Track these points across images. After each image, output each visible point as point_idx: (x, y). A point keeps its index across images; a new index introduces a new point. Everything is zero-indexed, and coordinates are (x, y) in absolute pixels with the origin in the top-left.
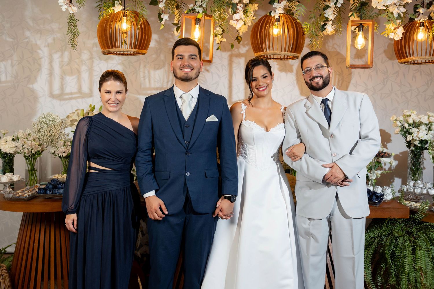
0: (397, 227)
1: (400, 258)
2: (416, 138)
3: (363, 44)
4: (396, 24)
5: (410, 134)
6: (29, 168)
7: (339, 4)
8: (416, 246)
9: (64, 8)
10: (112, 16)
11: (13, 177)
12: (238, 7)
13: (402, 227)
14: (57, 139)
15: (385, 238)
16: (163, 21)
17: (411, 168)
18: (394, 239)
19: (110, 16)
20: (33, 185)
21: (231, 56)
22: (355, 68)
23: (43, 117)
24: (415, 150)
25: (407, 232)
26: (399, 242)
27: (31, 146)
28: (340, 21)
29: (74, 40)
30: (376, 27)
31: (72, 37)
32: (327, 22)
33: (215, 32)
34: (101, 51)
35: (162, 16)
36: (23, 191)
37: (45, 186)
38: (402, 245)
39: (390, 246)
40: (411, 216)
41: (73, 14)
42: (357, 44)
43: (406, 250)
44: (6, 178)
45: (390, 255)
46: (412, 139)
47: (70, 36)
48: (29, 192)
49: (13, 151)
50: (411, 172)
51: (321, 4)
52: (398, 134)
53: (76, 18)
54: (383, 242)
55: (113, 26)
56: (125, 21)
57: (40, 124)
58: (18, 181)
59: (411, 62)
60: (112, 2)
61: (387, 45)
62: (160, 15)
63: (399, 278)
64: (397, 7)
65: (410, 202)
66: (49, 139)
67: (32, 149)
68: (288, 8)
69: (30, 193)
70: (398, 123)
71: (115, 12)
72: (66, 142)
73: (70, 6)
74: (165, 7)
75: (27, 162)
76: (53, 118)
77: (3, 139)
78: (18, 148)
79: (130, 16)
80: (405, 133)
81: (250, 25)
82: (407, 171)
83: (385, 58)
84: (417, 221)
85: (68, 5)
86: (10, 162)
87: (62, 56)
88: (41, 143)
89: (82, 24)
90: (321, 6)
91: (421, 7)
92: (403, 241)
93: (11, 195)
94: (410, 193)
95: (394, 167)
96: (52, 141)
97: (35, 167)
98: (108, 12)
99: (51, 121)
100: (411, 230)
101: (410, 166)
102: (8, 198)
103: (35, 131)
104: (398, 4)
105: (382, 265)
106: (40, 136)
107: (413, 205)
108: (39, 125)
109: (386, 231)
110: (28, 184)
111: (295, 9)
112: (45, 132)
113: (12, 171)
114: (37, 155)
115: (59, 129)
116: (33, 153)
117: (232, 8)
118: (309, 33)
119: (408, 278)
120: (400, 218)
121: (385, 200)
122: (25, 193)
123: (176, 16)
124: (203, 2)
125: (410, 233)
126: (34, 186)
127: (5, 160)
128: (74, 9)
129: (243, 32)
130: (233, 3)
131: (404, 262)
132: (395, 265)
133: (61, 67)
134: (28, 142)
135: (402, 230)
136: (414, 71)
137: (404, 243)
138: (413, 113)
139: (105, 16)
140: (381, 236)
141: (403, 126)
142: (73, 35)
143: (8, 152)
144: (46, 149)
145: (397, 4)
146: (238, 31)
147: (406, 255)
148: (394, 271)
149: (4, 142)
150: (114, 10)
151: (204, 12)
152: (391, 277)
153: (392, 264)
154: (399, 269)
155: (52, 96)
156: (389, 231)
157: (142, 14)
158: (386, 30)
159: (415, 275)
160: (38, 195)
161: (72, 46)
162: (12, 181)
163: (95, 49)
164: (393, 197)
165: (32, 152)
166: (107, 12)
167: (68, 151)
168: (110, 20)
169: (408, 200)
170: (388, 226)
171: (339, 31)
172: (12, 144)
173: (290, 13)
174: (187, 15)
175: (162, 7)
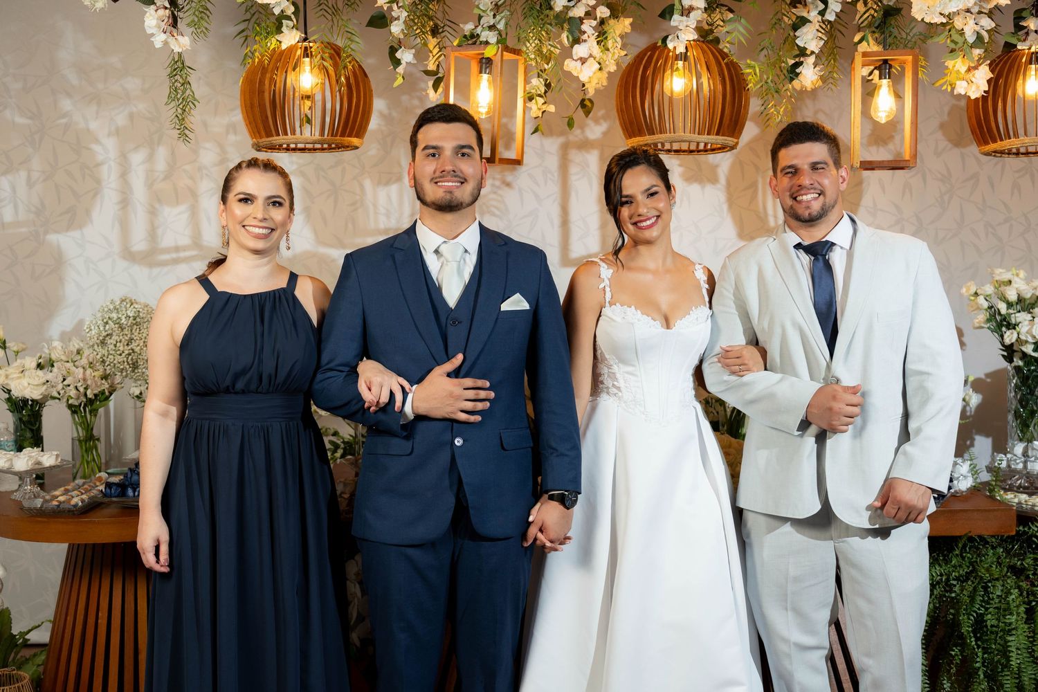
0: (986, 557)
1: (997, 633)
2: (1027, 337)
3: (891, 109)
4: (972, 59)
5: (1012, 326)
6: (81, 435)
7: (830, 13)
8: (1035, 601)
9: (159, 39)
10: (275, 57)
11: (42, 456)
12: (584, 27)
13: (999, 558)
15: (958, 584)
16: (400, 67)
17: (1015, 412)
18: (980, 587)
19: (272, 56)
20: (90, 477)
21: (565, 149)
22: (873, 169)
23: (112, 307)
24: (1025, 365)
25: (1012, 568)
26: (992, 593)
27: (85, 380)
28: (835, 55)
29: (183, 119)
30: (922, 67)
31: (180, 111)
32: (802, 59)
33: (527, 89)
34: (251, 143)
35: (398, 55)
36: (67, 491)
37: (122, 477)
38: (1000, 602)
39: (972, 604)
40: (1021, 528)
41: (180, 54)
42: (876, 110)
43: (1011, 614)
44: (24, 460)
45: (972, 626)
46: (1017, 340)
47: (174, 110)
48: (82, 494)
49: (41, 395)
50: (1017, 420)
51: (786, 13)
52: (983, 328)
53: (187, 63)
54: (953, 595)
55: (278, 81)
56: (308, 68)
57: (105, 326)
58: (54, 466)
59: (1010, 150)
60: (275, 24)
61: (946, 109)
62: (393, 50)
63: (995, 681)
64: (974, 16)
65: (1017, 494)
66: (128, 362)
67: (86, 389)
68: (707, 27)
69: (84, 497)
70: (981, 300)
71: (284, 46)
73: (173, 36)
74: (405, 32)
75: (74, 419)
76: (135, 310)
77: (16, 364)
78: (53, 386)
79: (319, 56)
80: (1000, 325)
81: (612, 71)
82: (1007, 418)
83: (943, 143)
84: (1036, 540)
85: (168, 34)
86: (32, 420)
87: (151, 158)
88: (108, 372)
89: (200, 78)
90: (786, 19)
91: (1032, 15)
92: (1002, 591)
93: (38, 503)
94: (1015, 472)
95: (973, 410)
96: (135, 366)
97: (95, 433)
98: (267, 45)
99: (131, 319)
100: (1022, 564)
101: (1014, 407)
102: (32, 510)
103: (91, 344)
104: (976, 10)
105: (954, 651)
106: (106, 355)
107: (1023, 502)
108: (102, 328)
109: (960, 566)
110: (79, 475)
111: (725, 29)
112: (118, 344)
113: (38, 442)
114: (98, 403)
116: (90, 397)
117: (570, 31)
118: (759, 86)
119: (1017, 681)
120: (994, 534)
121: (956, 492)
122: (73, 497)
123: (431, 52)
124: (498, 17)
125: (1018, 572)
126: (93, 478)
127: (20, 416)
128: (182, 43)
129: (595, 89)
130: (570, 18)
131: (1007, 642)
132: (985, 651)
133: (150, 184)
134: (77, 370)
135: (1000, 564)
136: (1017, 172)
137: (1007, 597)
138: (1017, 275)
140: (948, 580)
141: (993, 309)
142: (181, 106)
143: (28, 397)
144: (119, 386)
145: (972, 10)
146: (584, 85)
147: (1010, 624)
148: (984, 666)
149: (17, 372)
150: (280, 42)
151: (501, 41)
152: (975, 680)
153: (978, 647)
154: (996, 659)
155: (130, 255)
156: (969, 567)
157: (350, 50)
158: (947, 75)
159: (1035, 674)
160: (106, 500)
161: (179, 132)
162: (40, 467)
163: (232, 138)
164: (974, 484)
165: (86, 395)
166: (262, 47)
168: (271, 66)
169: (1010, 489)
170: (964, 555)
171: (831, 80)
172: (38, 376)
173: (711, 38)
174: (460, 51)
175: (397, 33)
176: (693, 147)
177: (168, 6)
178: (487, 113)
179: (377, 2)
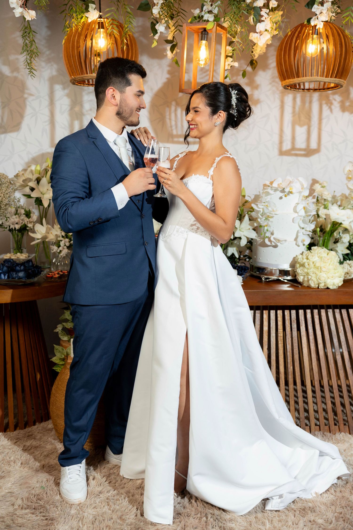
9: (18, 12)
12: (262, 13)
14: (6, 205)
16: (156, 35)
19: (83, 26)
29: (31, 63)
31: (29, 58)
35: (156, 27)
41: (29, 22)
47: (26, 57)
56: (102, 35)
62: (153, 25)
71: (90, 21)
72: (19, 209)
73: (26, 10)
74: (160, 13)
79: (111, 27)
85: (23, 8)
115: (7, 192)
117: (255, 15)
124: (214, 6)
128: (31, 15)
130: (255, 7)
139: (75, 27)
142: (29, 55)
146: (252, 52)
150: (87, 18)
151: (216, 20)
161: (28, 70)
167: (21, 222)
168: (83, 32)
174: (191, 25)
175: (156, 14)
178: (205, 64)
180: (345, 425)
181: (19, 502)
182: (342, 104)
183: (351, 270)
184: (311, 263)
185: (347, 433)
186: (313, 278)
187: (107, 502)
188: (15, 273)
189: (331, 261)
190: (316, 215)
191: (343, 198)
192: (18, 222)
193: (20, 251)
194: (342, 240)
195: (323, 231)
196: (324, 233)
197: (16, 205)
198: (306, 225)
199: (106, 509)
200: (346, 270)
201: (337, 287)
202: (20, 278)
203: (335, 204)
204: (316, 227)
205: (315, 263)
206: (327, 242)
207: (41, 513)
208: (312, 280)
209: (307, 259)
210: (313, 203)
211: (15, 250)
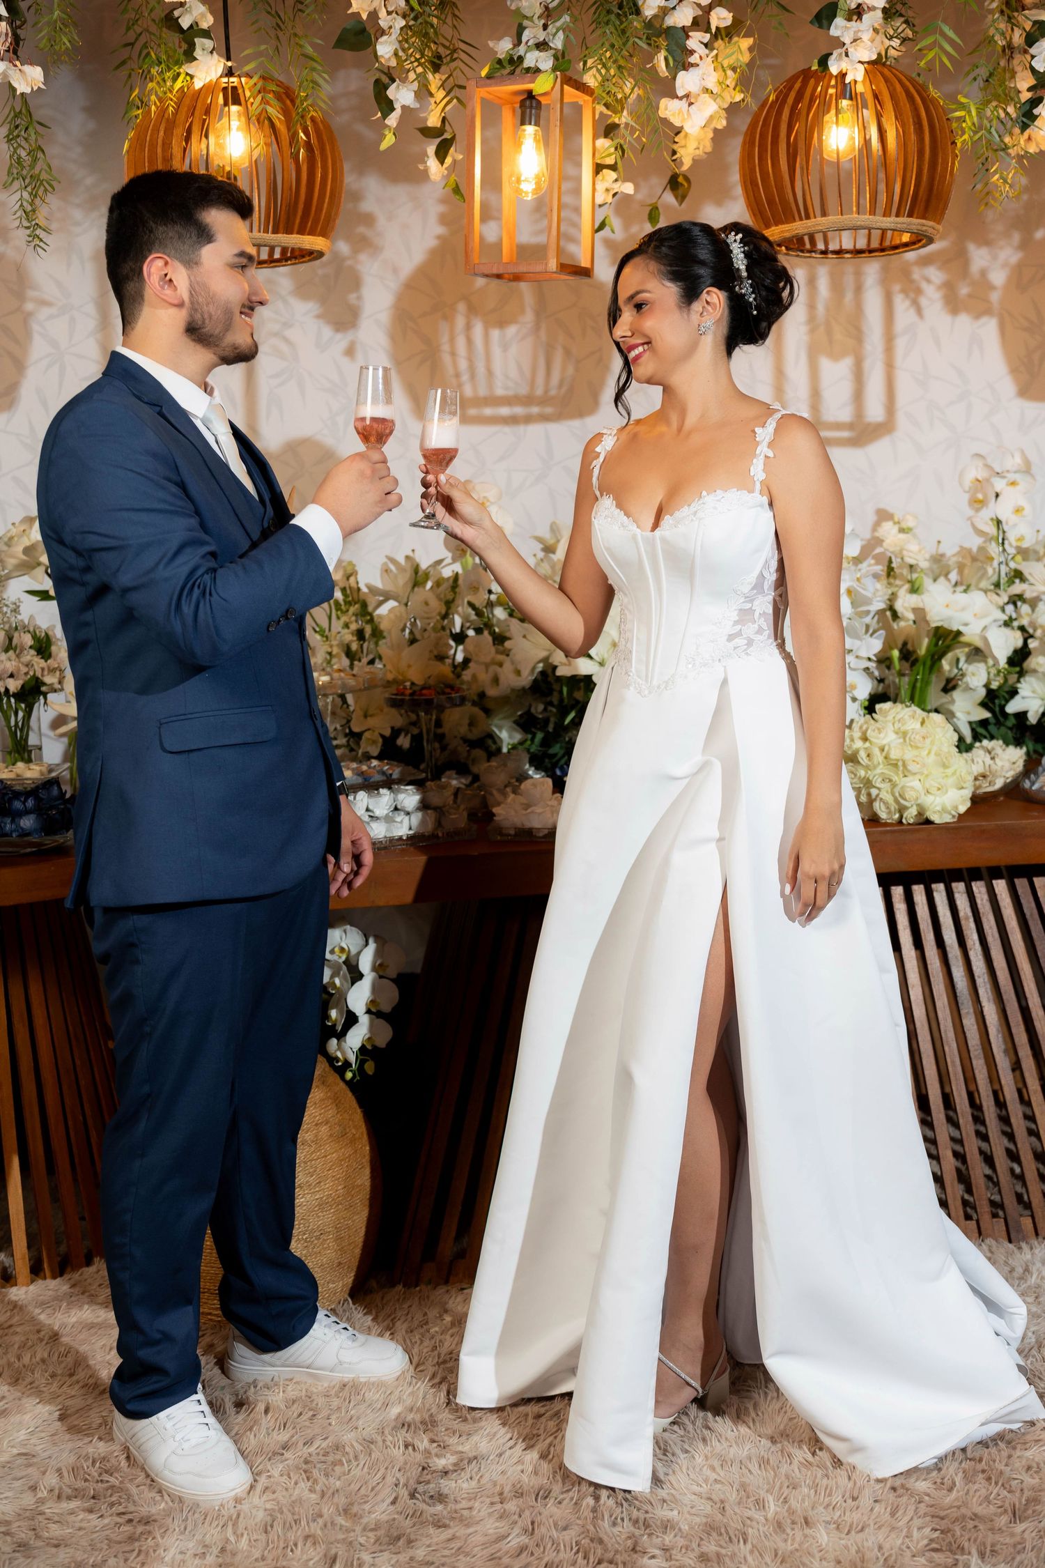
10: (187, 101)
12: (691, 44)
16: (392, 115)
19: (180, 100)
29: (34, 211)
31: (27, 197)
35: (391, 92)
41: (27, 98)
47: (17, 196)
53: (35, 118)
56: (235, 123)
60: (182, 47)
62: (380, 90)
71: (198, 84)
72: (16, 635)
73: (16, 66)
74: (398, 55)
79: (259, 98)
81: (719, 127)
85: (7, 62)
98: (167, 85)
117: (670, 50)
123: (431, 95)
124: (551, 29)
128: (29, 77)
129: (694, 157)
130: (669, 28)
139: (155, 104)
142: (29, 189)
146: (674, 153)
150: (192, 77)
151: (561, 66)
157: (309, 87)
166: (160, 86)
167: (24, 670)
174: (490, 85)
175: (387, 56)
176: (862, 244)
177: (5, 13)
178: (535, 191)
179: (350, 5)
180: (995, 1216)
181: (51, 1480)
182: (949, 289)
183: (994, 767)
184: (876, 751)
185: (1001, 1240)
186: (884, 795)
187: (305, 1472)
188: (8, 820)
189: (932, 743)
190: (888, 613)
191: (964, 561)
192: (15, 673)
193: (26, 755)
194: (965, 680)
195: (912, 659)
196: (914, 664)
197: (8, 622)
198: (857, 643)
199: (303, 1489)
200: (977, 769)
201: (954, 816)
202: (24, 834)
203: (942, 579)
204: (888, 645)
205: (886, 749)
206: (921, 688)
207: (112, 1505)
208: (881, 799)
209: (865, 739)
210: (876, 576)
211: (10, 753)
